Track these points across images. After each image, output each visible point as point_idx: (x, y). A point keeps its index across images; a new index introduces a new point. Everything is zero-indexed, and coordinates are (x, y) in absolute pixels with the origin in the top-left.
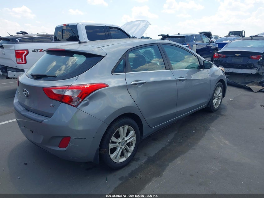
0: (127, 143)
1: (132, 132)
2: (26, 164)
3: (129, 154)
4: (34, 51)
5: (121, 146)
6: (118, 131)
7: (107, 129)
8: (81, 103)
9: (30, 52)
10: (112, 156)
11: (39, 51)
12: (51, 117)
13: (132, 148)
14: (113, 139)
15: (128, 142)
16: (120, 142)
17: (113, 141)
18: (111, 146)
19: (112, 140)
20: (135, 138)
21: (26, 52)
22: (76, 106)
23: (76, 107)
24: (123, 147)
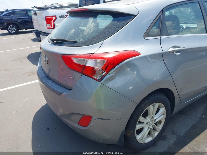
0: (155, 122)
1: (163, 110)
2: (48, 129)
3: (156, 134)
4: (61, 17)
5: (149, 126)
6: (147, 110)
7: (136, 109)
8: (105, 76)
9: (58, 17)
10: (138, 137)
11: (65, 16)
12: (71, 90)
13: (160, 127)
14: (141, 119)
15: (157, 121)
16: (148, 121)
17: (141, 121)
18: (138, 127)
19: (139, 120)
20: (164, 116)
21: (54, 18)
22: (100, 80)
23: (100, 82)
24: (151, 127)
